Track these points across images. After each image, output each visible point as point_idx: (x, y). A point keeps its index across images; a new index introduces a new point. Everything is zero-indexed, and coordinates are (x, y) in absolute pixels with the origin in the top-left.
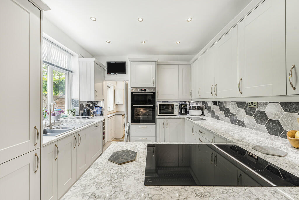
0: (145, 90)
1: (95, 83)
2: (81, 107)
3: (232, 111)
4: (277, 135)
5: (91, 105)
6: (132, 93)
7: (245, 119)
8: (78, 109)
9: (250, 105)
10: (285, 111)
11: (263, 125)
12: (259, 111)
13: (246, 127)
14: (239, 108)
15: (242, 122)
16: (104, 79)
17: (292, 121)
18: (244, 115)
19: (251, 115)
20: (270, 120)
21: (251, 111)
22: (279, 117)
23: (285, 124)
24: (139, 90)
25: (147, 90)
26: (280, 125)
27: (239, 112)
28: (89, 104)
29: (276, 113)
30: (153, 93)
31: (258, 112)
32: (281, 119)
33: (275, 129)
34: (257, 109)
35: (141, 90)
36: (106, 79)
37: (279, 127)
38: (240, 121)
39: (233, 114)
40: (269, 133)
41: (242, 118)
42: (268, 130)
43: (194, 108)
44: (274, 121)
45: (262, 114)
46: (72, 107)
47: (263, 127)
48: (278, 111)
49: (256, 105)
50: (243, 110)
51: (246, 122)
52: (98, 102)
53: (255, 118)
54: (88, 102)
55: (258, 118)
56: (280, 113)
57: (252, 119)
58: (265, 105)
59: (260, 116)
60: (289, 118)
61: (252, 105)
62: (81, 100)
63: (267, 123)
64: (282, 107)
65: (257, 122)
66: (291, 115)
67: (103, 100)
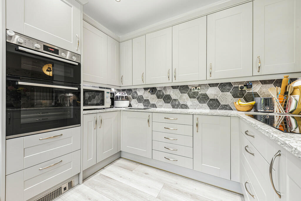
3: (173, 97)
4: (216, 109)
7: (188, 102)
9: (194, 90)
10: (222, 92)
11: (205, 104)
12: (202, 94)
13: (189, 109)
14: (181, 93)
15: (185, 105)
17: (226, 97)
18: (188, 99)
19: (194, 98)
20: (211, 100)
21: (194, 95)
22: (218, 96)
23: (221, 100)
24: (37, 45)
25: (62, 54)
26: (218, 102)
27: (182, 97)
29: (215, 93)
30: (77, 64)
31: (200, 95)
32: (219, 98)
33: (215, 105)
34: (200, 93)
37: (218, 103)
38: (183, 105)
39: (175, 100)
40: (210, 109)
41: (185, 102)
42: (209, 106)
43: (122, 98)
44: (214, 100)
45: (205, 96)
47: (205, 105)
48: (217, 92)
49: (199, 90)
50: (186, 95)
51: (190, 105)
53: (198, 100)
55: (201, 99)
56: (218, 93)
57: (196, 101)
58: (207, 89)
59: (202, 97)
60: (225, 96)
61: (196, 89)
63: (209, 102)
64: (220, 89)
65: (199, 103)
66: (225, 94)
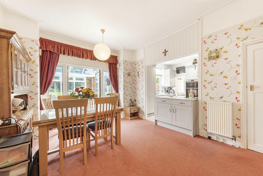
0: (193, 80)
1: (170, 79)
2: (165, 89)
5: (169, 89)
6: (186, 82)
8: (164, 90)
16: (175, 76)
24: (190, 81)
25: (195, 81)
28: (168, 88)
30: (197, 82)
35: (191, 80)
36: (176, 76)
46: (162, 89)
52: (172, 87)
54: (168, 87)
62: (165, 86)
67: (175, 86)
